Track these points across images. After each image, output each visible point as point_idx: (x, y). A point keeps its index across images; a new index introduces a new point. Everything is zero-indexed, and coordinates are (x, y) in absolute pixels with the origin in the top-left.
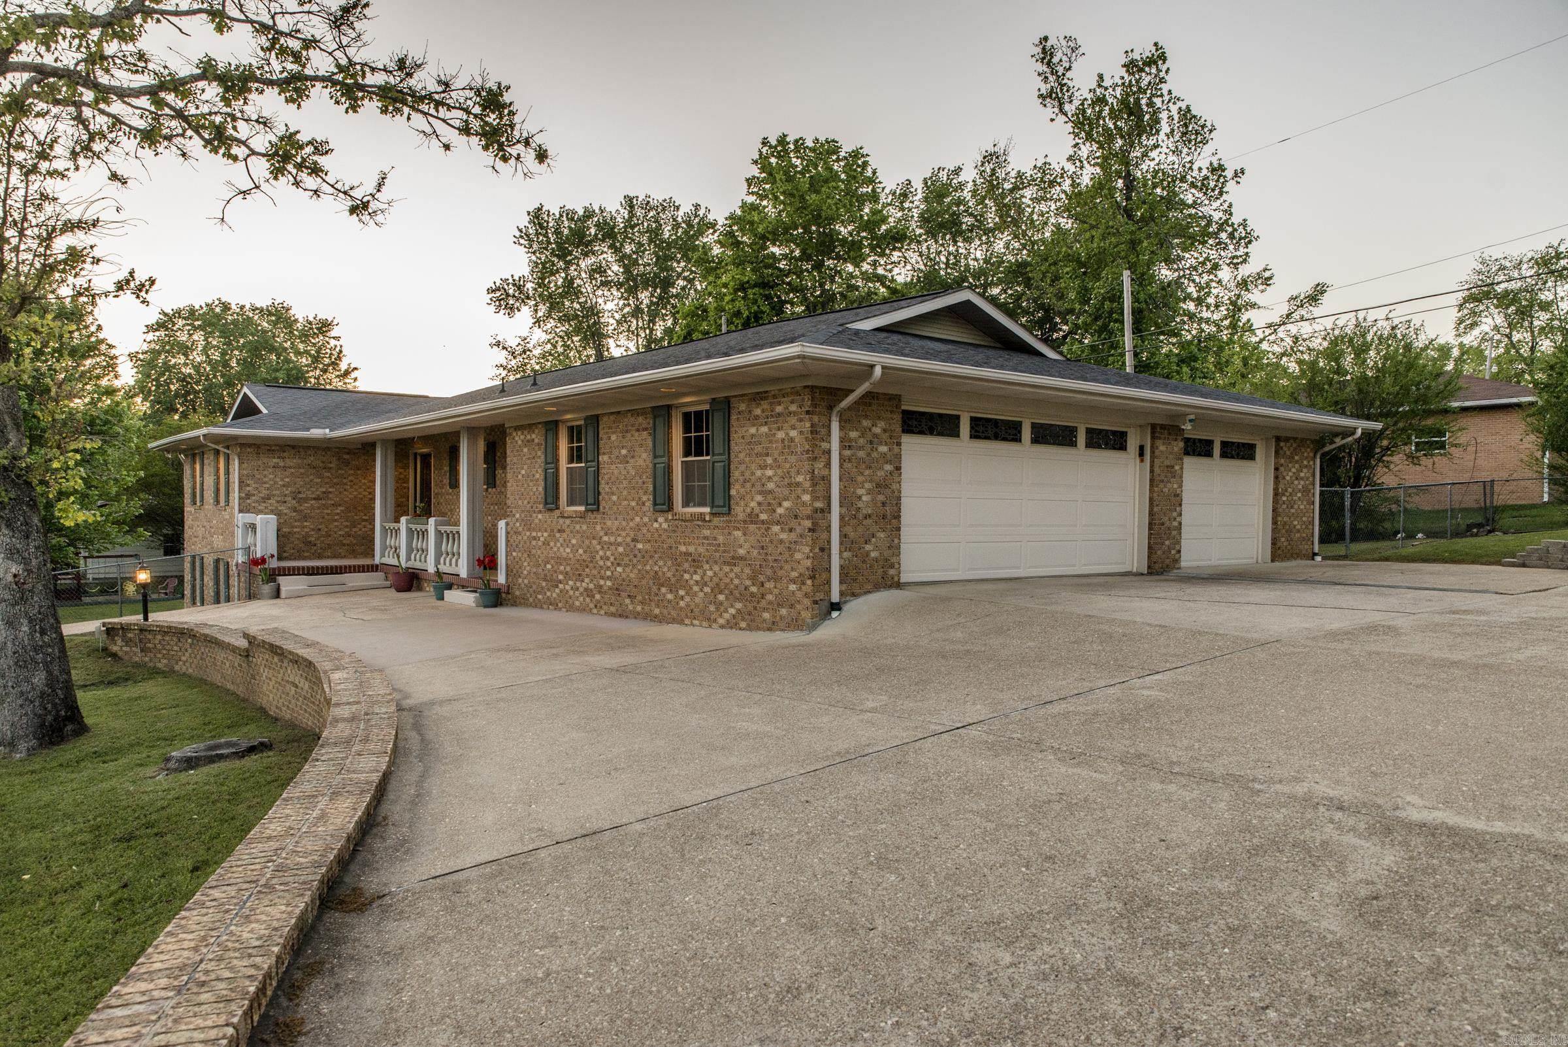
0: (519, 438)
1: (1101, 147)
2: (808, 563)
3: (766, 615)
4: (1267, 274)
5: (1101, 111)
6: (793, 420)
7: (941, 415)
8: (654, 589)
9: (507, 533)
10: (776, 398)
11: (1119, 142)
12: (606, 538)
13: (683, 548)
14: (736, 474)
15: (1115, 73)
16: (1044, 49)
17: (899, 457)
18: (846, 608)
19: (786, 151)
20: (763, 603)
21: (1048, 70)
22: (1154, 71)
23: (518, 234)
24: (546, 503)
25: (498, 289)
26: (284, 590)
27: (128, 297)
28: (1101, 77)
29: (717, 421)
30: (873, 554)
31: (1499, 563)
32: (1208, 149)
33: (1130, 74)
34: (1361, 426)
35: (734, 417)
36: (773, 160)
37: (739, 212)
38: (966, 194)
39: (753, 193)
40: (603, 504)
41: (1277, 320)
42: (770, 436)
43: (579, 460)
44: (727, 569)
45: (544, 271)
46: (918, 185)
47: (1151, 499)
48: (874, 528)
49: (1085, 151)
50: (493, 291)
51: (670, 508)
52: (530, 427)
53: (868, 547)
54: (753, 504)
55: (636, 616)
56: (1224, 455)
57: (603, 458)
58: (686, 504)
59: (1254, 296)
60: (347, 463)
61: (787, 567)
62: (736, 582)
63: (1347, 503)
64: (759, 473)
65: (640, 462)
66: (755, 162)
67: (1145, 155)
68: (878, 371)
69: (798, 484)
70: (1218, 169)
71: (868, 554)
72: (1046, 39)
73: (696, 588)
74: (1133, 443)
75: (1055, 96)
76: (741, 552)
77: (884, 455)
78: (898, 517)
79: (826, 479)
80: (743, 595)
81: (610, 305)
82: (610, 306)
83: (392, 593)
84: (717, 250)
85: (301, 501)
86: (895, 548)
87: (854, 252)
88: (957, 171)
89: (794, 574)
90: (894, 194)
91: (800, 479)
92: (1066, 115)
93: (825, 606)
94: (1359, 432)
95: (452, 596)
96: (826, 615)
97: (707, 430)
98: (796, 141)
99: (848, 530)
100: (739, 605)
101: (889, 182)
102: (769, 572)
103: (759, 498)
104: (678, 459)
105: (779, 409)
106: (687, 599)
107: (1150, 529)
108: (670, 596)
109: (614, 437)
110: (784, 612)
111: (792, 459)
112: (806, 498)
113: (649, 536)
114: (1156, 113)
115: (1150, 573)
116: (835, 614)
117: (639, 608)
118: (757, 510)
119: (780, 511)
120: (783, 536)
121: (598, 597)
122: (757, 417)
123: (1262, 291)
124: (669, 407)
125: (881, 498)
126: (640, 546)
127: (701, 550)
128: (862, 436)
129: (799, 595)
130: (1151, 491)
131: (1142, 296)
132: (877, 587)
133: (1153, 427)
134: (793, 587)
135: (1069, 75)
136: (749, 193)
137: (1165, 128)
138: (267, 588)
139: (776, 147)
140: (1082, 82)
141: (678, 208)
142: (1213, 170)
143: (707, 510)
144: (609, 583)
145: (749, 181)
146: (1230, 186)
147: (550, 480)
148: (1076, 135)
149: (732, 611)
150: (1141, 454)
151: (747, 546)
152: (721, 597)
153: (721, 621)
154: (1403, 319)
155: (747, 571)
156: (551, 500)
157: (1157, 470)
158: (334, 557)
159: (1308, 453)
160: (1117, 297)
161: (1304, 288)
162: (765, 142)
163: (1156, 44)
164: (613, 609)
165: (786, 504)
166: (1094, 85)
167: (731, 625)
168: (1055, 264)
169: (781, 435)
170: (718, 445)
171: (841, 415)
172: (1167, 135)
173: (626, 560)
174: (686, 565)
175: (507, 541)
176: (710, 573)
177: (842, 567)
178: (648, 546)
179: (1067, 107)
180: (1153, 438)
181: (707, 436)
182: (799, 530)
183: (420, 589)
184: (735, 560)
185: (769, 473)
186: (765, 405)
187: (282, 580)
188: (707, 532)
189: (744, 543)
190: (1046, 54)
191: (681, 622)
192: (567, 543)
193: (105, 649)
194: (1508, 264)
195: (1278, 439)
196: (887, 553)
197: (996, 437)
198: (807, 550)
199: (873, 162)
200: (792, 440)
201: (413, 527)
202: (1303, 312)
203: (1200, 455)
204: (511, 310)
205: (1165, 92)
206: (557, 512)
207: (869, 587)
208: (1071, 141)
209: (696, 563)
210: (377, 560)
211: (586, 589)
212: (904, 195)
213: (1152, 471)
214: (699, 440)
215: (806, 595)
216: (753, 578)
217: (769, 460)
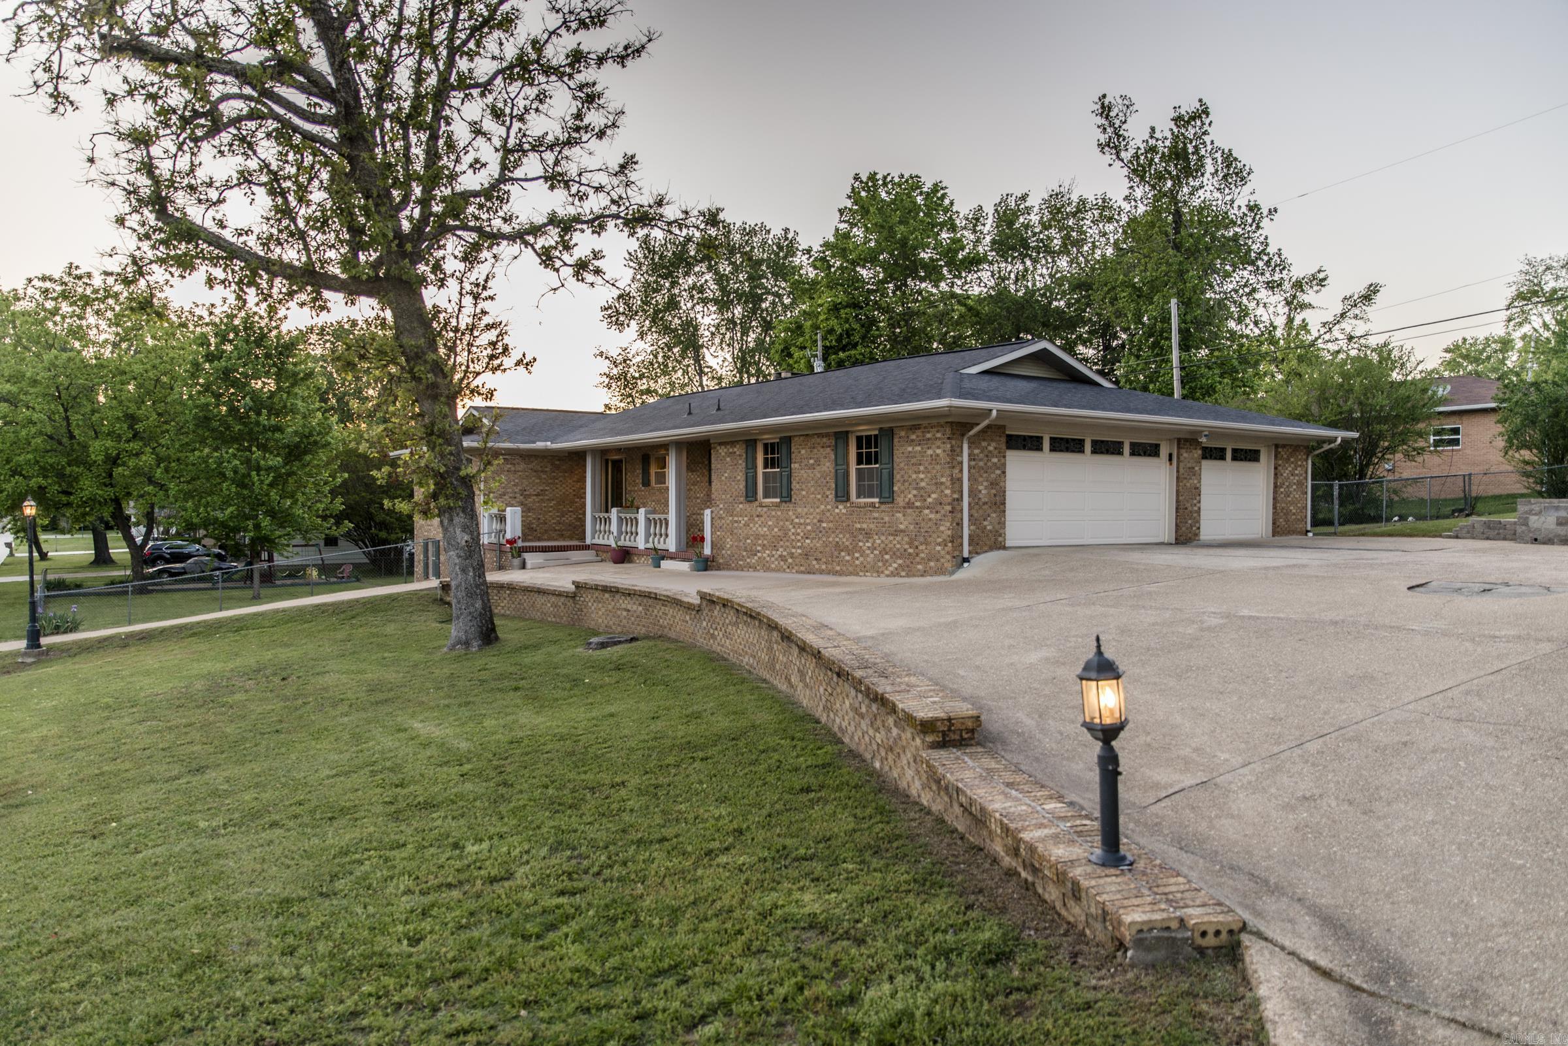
0: (722, 451)
1: (1153, 187)
2: (949, 533)
3: (920, 567)
4: (1321, 276)
5: (1152, 159)
6: (938, 443)
7: (1031, 437)
8: (836, 553)
9: (712, 518)
10: (927, 428)
11: (1169, 184)
12: (797, 520)
13: (858, 526)
14: (897, 477)
15: (1165, 128)
16: (1103, 104)
17: (1004, 465)
18: (972, 561)
19: (874, 186)
20: (918, 559)
21: (1106, 123)
22: (1199, 123)
23: (627, 256)
24: (747, 496)
25: (610, 307)
26: (529, 564)
27: (521, 368)
28: (1153, 129)
29: (884, 443)
30: (989, 528)
31: (1440, 536)
32: (1247, 189)
33: (1178, 127)
34: (1340, 435)
35: (896, 440)
36: (863, 194)
37: (832, 239)
38: (1034, 218)
39: (845, 221)
40: (794, 497)
41: (1331, 319)
42: (922, 453)
43: (773, 467)
44: (891, 538)
45: (649, 290)
46: (989, 210)
47: (1178, 491)
48: (989, 511)
49: (1139, 193)
50: (606, 309)
51: (848, 499)
52: (733, 443)
53: (985, 523)
54: (910, 496)
55: (821, 572)
56: (1234, 458)
57: (794, 466)
58: (858, 496)
59: (1308, 297)
60: (558, 467)
61: (935, 535)
62: (898, 546)
63: (1336, 493)
64: (914, 476)
65: (824, 468)
66: (849, 197)
67: (1192, 194)
68: (994, 413)
69: (942, 483)
70: (1253, 208)
71: (985, 527)
72: (1104, 96)
73: (868, 552)
74: (1164, 451)
75: (1113, 144)
76: (902, 527)
77: (995, 464)
78: (1004, 504)
79: (960, 480)
80: (903, 554)
81: (707, 319)
82: (707, 321)
83: (612, 565)
84: (812, 273)
85: (526, 497)
86: (1002, 524)
87: (932, 273)
88: (1024, 198)
89: (940, 540)
90: (967, 219)
91: (943, 480)
92: (1122, 160)
93: (960, 560)
94: (1339, 440)
95: (666, 564)
96: (960, 566)
97: (876, 447)
98: (885, 178)
99: (974, 512)
100: (900, 561)
101: (963, 209)
102: (922, 539)
103: (915, 492)
104: (853, 467)
105: (928, 436)
106: (861, 559)
107: (1177, 512)
108: (848, 558)
109: (803, 452)
110: (932, 564)
111: (938, 467)
112: (948, 492)
113: (831, 518)
114: (1201, 158)
115: (1177, 543)
116: (966, 565)
117: (824, 567)
118: (913, 499)
119: (929, 500)
120: (932, 516)
121: (790, 560)
122: (913, 441)
123: (1317, 292)
124: (847, 432)
125: (994, 491)
126: (824, 525)
127: (872, 526)
128: (982, 452)
129: (943, 553)
130: (1178, 486)
131: (1189, 318)
132: (991, 549)
133: (1179, 440)
134: (938, 548)
135: (1124, 127)
136: (841, 222)
137: (1209, 168)
138: (516, 562)
139: (867, 183)
140: (1136, 134)
141: (768, 232)
142: (1251, 209)
143: (877, 500)
144: (799, 551)
145: (841, 212)
146: (1265, 223)
147: (750, 481)
148: (1131, 180)
149: (895, 565)
150: (1170, 459)
151: (906, 523)
152: (887, 557)
153: (887, 572)
154: (1398, 344)
155: (906, 539)
156: (750, 494)
157: (1181, 470)
158: (549, 540)
159: (1302, 456)
160: (1167, 320)
161: (1359, 288)
162: (857, 178)
163: (1200, 101)
164: (802, 569)
165: (934, 496)
166: (1146, 136)
167: (892, 575)
168: (1114, 288)
169: (930, 452)
170: (884, 457)
171: (969, 439)
172: (1212, 174)
173: (813, 535)
174: (861, 537)
175: (712, 524)
176: (878, 541)
177: (970, 536)
178: (831, 525)
179: (1123, 154)
180: (1179, 448)
181: (876, 453)
182: (943, 512)
183: (630, 561)
184: (896, 533)
185: (922, 476)
186: (919, 432)
187: (526, 556)
188: (876, 515)
189: (904, 521)
190: (1105, 110)
191: (857, 574)
192: (763, 525)
193: (441, 600)
194: (1555, 264)
195: (1277, 446)
196: (997, 527)
197: (1067, 450)
198: (948, 524)
199: (951, 194)
200: (938, 455)
201: (623, 516)
202: (1357, 311)
203: (1215, 459)
204: (620, 326)
205: (1208, 143)
206: (757, 503)
207: (986, 548)
208: (1126, 183)
209: (868, 535)
210: (588, 541)
211: (780, 556)
212: (976, 219)
213: (1178, 471)
214: (869, 454)
215: (948, 553)
216: (910, 544)
217: (922, 468)
